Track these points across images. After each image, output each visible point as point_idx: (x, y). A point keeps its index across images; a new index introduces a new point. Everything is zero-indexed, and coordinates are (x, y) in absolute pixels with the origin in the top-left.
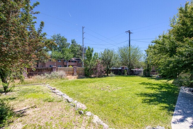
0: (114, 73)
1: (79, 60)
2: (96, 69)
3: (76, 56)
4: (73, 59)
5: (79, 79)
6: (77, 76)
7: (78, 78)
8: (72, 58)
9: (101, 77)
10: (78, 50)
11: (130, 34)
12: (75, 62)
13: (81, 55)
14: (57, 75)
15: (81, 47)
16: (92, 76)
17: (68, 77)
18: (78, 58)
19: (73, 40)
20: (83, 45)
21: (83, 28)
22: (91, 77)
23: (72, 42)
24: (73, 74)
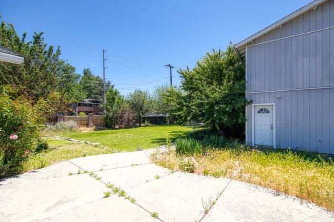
0: (151, 122)
1: (97, 102)
2: (121, 117)
3: (93, 96)
4: (87, 101)
5: (96, 132)
6: (94, 127)
7: (95, 130)
8: (85, 100)
9: (129, 128)
10: (95, 86)
11: (172, 69)
12: (91, 105)
13: (101, 94)
14: (64, 126)
15: (100, 81)
16: (116, 127)
17: (81, 128)
18: (96, 98)
19: (86, 69)
20: (104, 79)
21: (104, 52)
22: (114, 129)
23: (85, 73)
24: (88, 125)
